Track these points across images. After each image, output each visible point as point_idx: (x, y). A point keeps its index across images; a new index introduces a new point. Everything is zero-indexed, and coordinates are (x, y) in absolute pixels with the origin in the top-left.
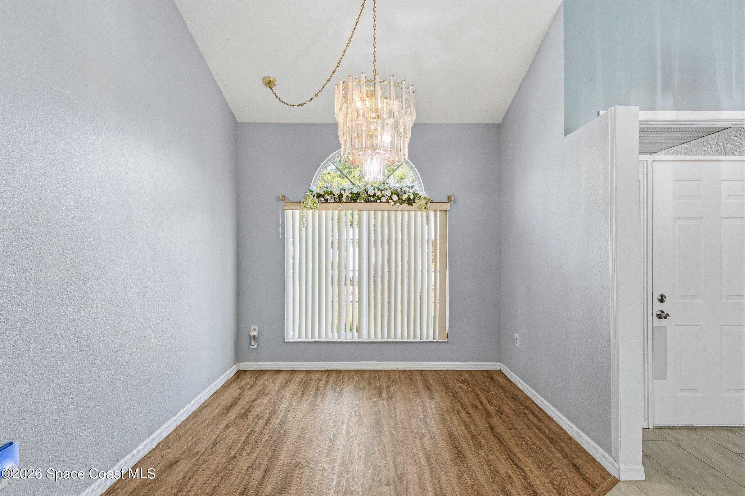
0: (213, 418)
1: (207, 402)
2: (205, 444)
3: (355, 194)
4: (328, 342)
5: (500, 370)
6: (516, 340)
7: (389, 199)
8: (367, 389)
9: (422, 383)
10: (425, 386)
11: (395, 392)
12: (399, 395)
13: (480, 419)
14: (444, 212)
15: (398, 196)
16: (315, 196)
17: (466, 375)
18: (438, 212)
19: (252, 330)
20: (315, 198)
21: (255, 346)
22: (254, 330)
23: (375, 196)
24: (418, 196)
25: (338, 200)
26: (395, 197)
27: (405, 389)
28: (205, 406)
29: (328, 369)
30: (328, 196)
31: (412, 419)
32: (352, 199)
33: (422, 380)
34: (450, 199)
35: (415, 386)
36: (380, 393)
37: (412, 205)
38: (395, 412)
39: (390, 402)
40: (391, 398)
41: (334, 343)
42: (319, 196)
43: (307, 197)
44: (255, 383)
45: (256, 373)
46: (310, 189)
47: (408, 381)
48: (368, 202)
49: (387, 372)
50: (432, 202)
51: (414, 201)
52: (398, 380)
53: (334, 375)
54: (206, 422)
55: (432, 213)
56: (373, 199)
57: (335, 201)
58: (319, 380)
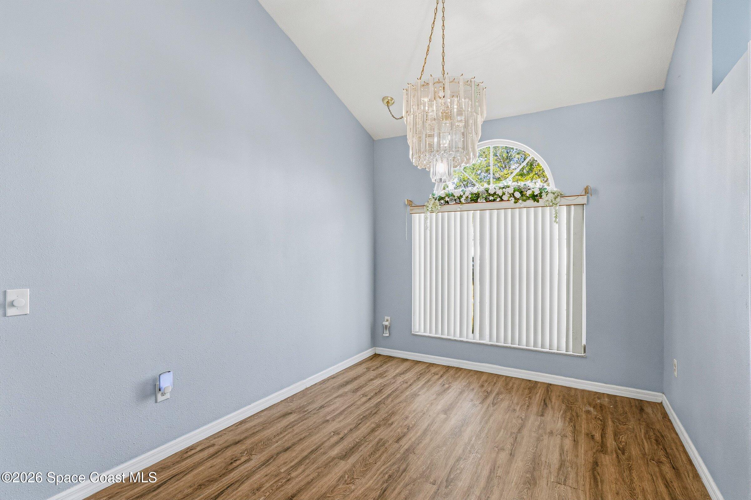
0: (334, 386)
1: (337, 374)
2: (316, 405)
3: (476, 194)
4: (450, 340)
5: (662, 403)
6: (674, 368)
7: (510, 197)
8: (475, 391)
9: (541, 396)
10: (543, 402)
11: (502, 400)
12: (505, 404)
13: (586, 452)
14: (581, 207)
15: (521, 192)
16: (438, 199)
17: (606, 399)
18: (573, 207)
19: (386, 320)
20: (437, 201)
21: (388, 335)
22: (387, 321)
23: (496, 194)
24: (546, 190)
25: (458, 201)
26: (517, 195)
27: (516, 399)
28: (333, 377)
29: (450, 366)
30: (448, 198)
31: (502, 430)
32: (472, 199)
33: (544, 394)
34: (587, 191)
35: (530, 398)
36: (486, 398)
37: (538, 202)
38: (489, 419)
39: (491, 409)
40: (494, 404)
41: (455, 340)
42: (441, 198)
43: (429, 201)
44: (381, 366)
45: (387, 358)
46: (434, 193)
47: (527, 391)
48: (490, 202)
49: (508, 379)
50: (562, 196)
51: (541, 197)
52: (514, 390)
53: (452, 372)
54: (327, 389)
55: (565, 208)
56: (493, 197)
57: (456, 202)
58: (435, 374)
